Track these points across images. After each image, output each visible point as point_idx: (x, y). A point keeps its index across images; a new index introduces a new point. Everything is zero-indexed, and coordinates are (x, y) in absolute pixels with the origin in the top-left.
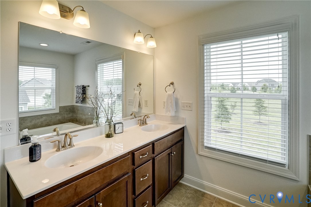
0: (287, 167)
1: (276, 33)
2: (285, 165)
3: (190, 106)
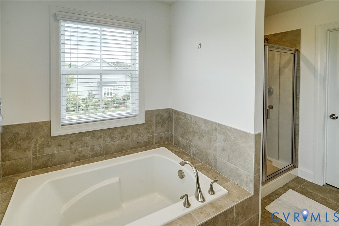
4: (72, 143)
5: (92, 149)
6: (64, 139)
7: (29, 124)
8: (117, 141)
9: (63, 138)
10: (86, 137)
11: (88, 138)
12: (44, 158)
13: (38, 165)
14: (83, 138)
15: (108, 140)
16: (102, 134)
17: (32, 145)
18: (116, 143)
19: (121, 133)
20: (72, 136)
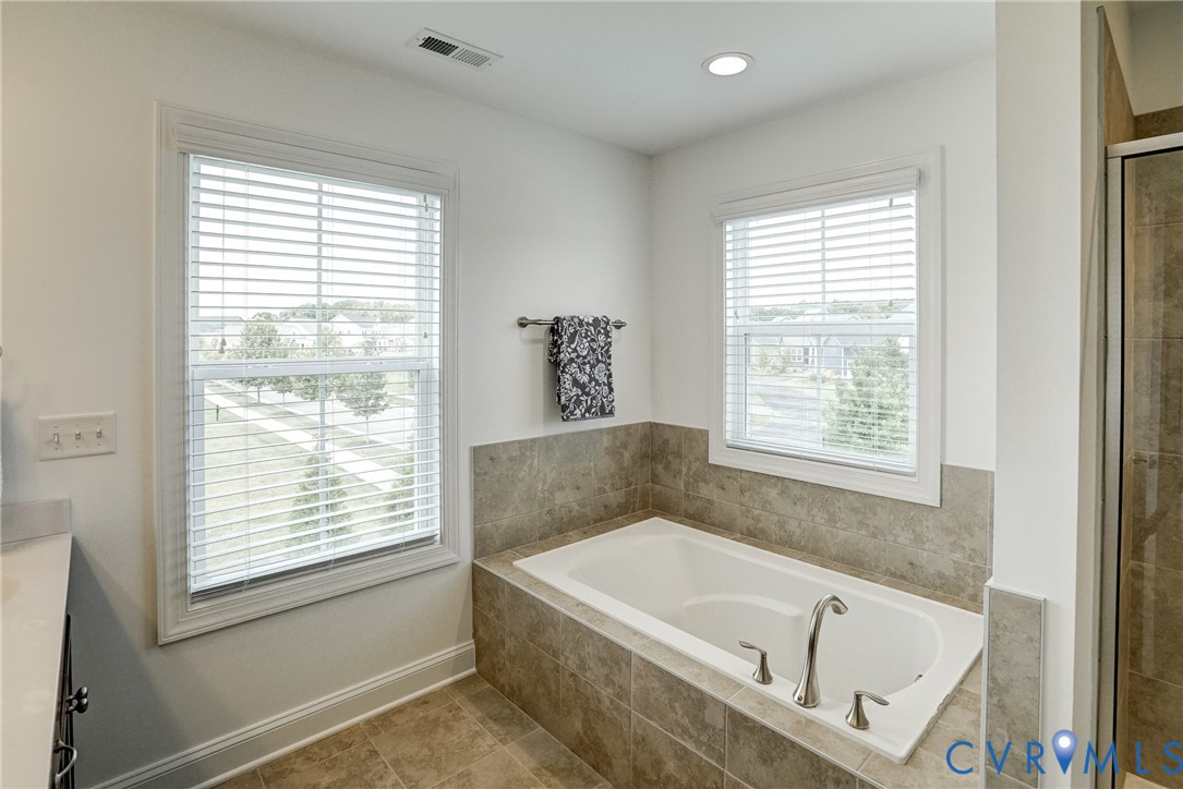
0: (437, 544)
1: (423, 192)
2: (432, 537)
3: (100, 435)
4: (742, 491)
5: (782, 525)
6: (729, 477)
7: (682, 428)
8: (845, 529)
9: (727, 473)
10: (769, 490)
11: (773, 493)
12: (699, 503)
13: (691, 511)
14: (764, 489)
15: (821, 518)
16: (805, 494)
17: (684, 470)
18: (842, 534)
19: (855, 511)
20: (743, 475)
